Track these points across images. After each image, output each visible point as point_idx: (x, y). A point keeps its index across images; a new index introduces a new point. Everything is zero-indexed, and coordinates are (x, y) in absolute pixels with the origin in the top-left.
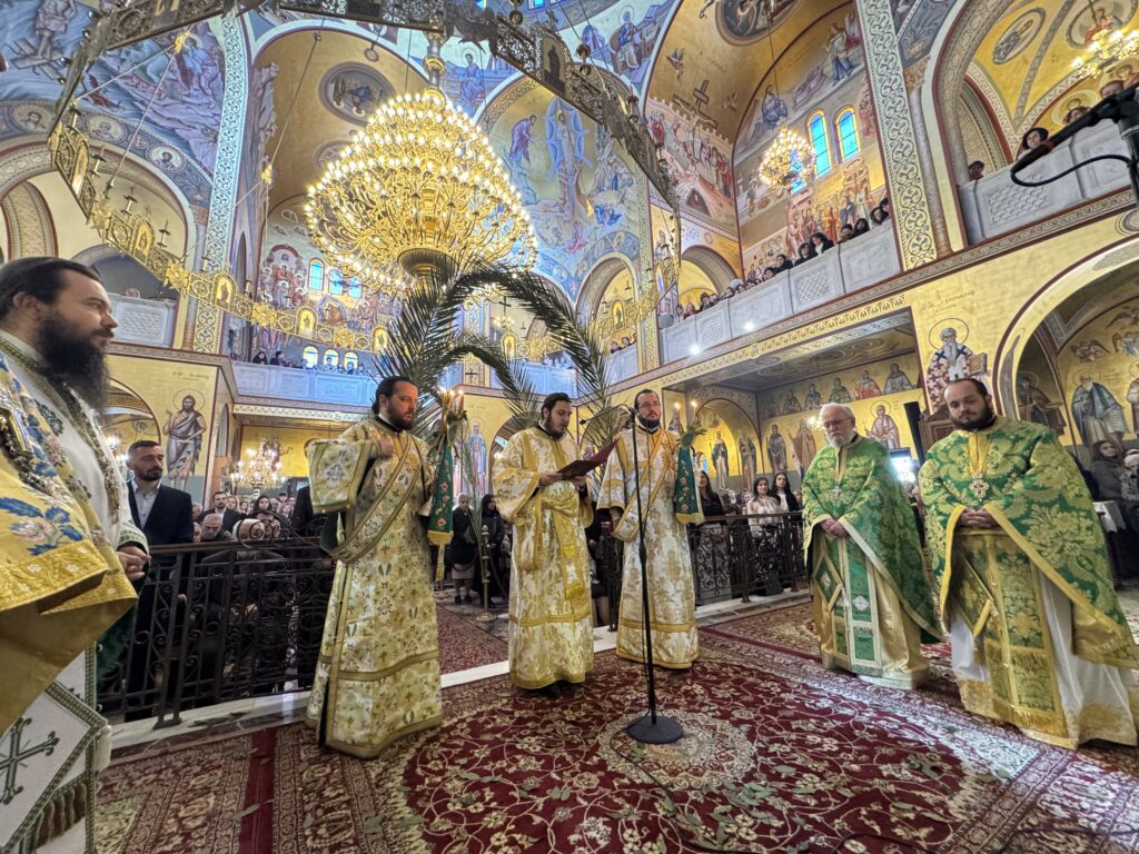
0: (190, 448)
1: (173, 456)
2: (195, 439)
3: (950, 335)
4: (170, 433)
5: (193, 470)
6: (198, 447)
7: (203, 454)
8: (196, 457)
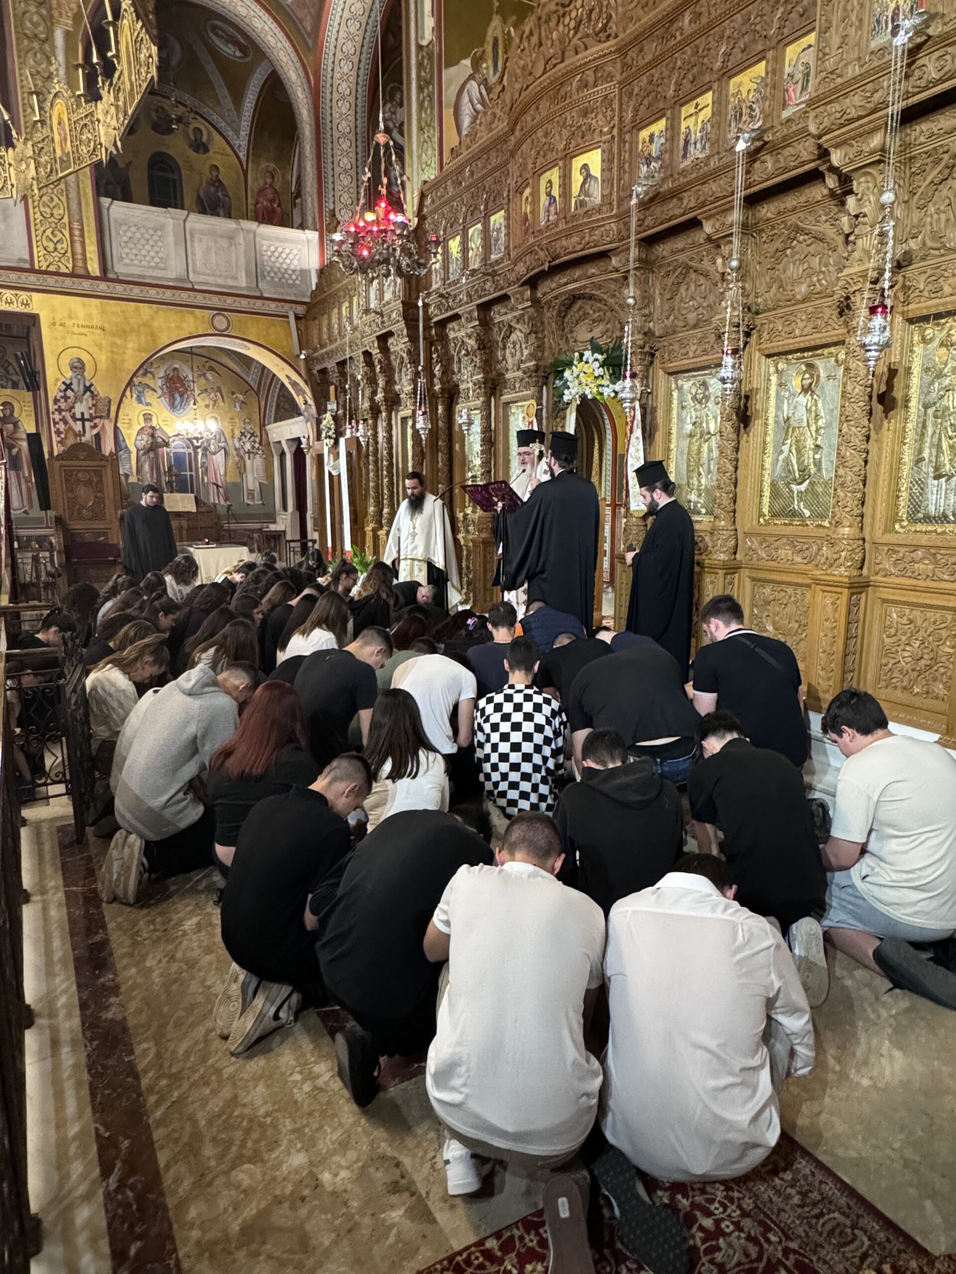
3: (78, 366)
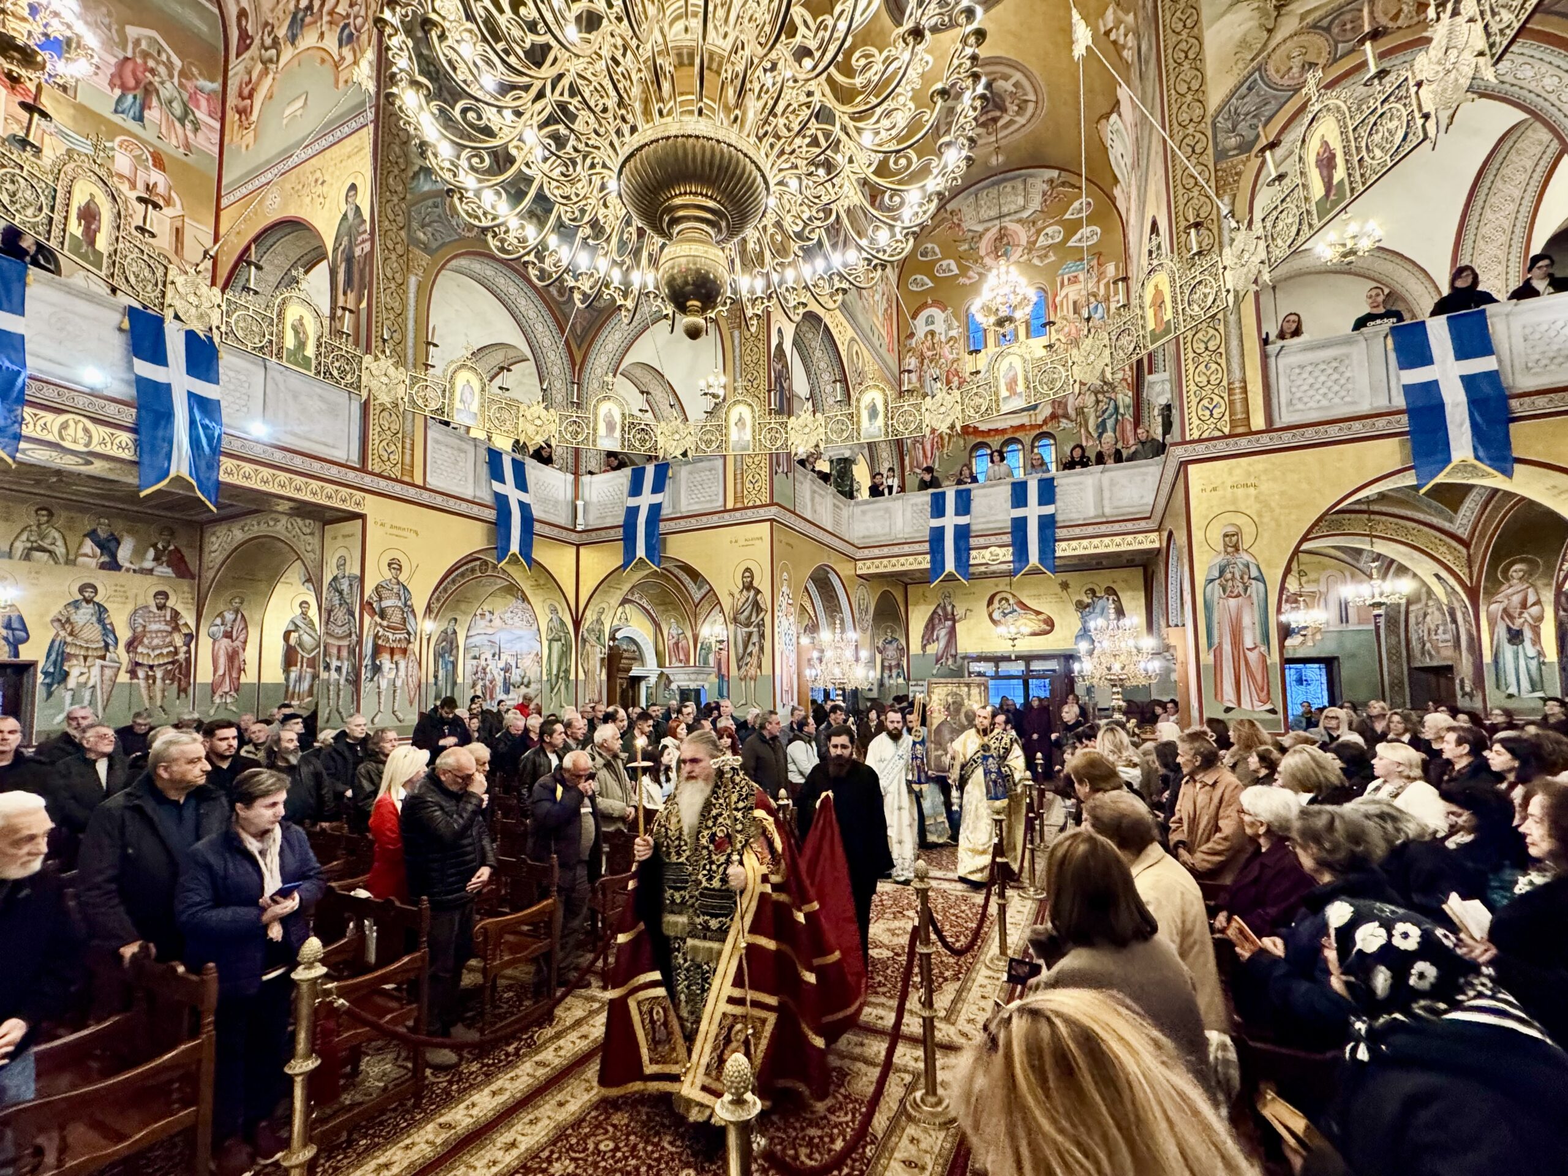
0: (755, 638)
1: (741, 651)
2: (758, 625)
4: (735, 620)
5: (760, 667)
6: (762, 636)
7: (767, 645)
8: (762, 649)
